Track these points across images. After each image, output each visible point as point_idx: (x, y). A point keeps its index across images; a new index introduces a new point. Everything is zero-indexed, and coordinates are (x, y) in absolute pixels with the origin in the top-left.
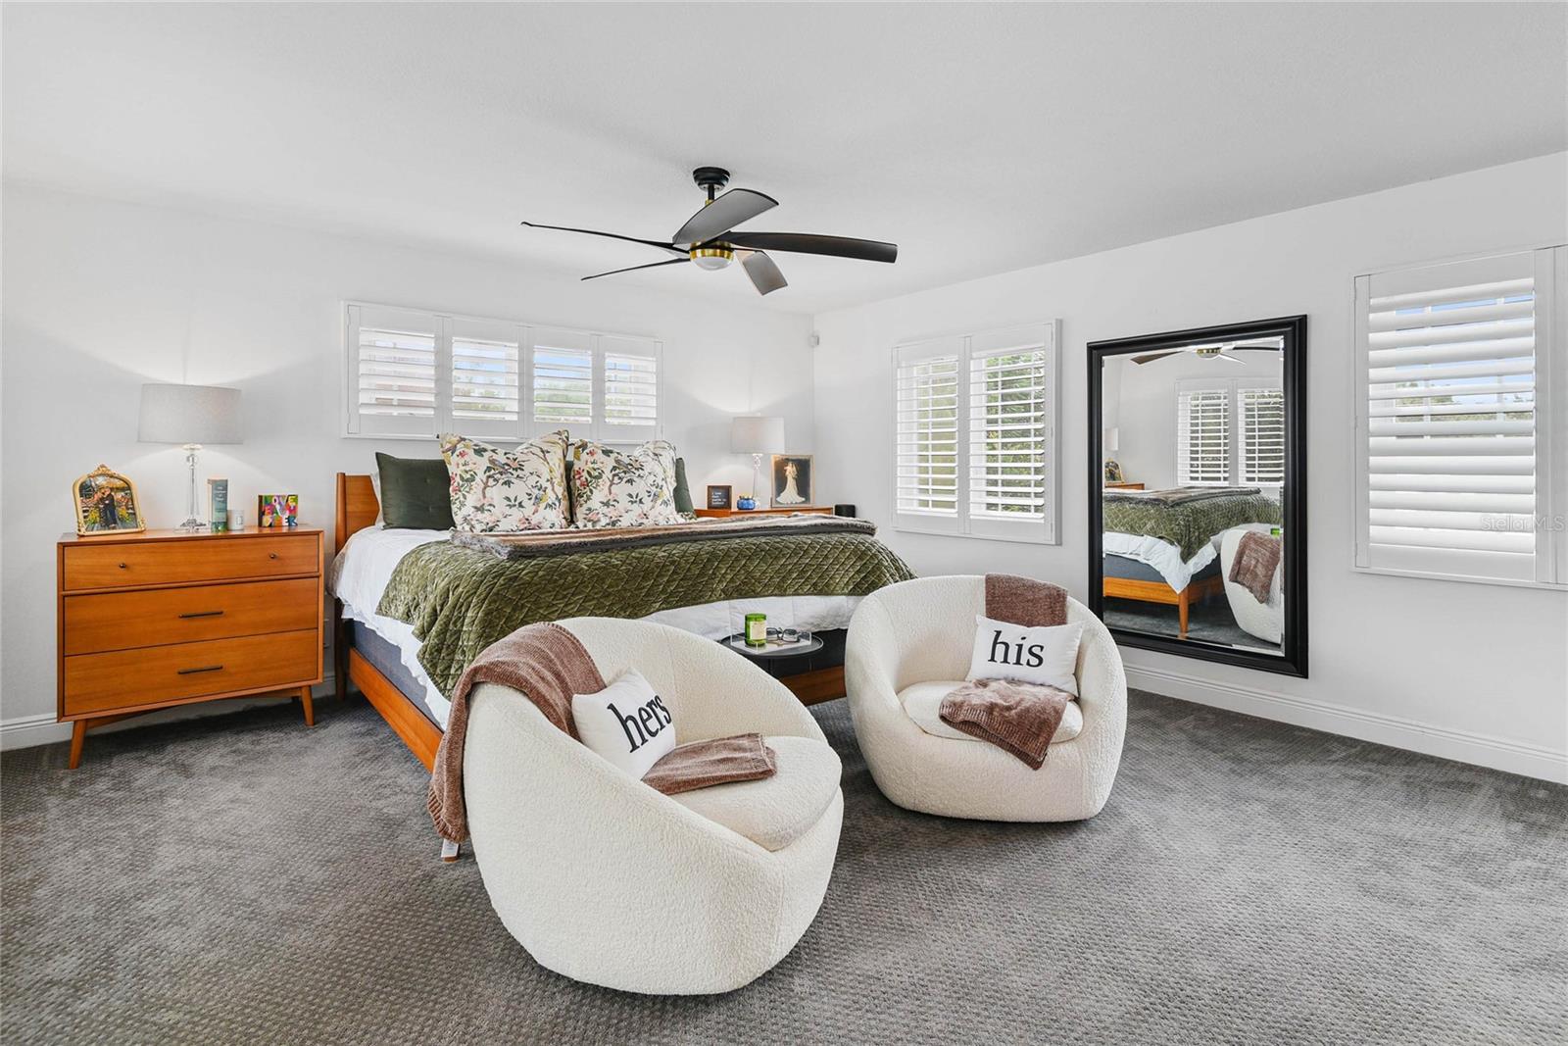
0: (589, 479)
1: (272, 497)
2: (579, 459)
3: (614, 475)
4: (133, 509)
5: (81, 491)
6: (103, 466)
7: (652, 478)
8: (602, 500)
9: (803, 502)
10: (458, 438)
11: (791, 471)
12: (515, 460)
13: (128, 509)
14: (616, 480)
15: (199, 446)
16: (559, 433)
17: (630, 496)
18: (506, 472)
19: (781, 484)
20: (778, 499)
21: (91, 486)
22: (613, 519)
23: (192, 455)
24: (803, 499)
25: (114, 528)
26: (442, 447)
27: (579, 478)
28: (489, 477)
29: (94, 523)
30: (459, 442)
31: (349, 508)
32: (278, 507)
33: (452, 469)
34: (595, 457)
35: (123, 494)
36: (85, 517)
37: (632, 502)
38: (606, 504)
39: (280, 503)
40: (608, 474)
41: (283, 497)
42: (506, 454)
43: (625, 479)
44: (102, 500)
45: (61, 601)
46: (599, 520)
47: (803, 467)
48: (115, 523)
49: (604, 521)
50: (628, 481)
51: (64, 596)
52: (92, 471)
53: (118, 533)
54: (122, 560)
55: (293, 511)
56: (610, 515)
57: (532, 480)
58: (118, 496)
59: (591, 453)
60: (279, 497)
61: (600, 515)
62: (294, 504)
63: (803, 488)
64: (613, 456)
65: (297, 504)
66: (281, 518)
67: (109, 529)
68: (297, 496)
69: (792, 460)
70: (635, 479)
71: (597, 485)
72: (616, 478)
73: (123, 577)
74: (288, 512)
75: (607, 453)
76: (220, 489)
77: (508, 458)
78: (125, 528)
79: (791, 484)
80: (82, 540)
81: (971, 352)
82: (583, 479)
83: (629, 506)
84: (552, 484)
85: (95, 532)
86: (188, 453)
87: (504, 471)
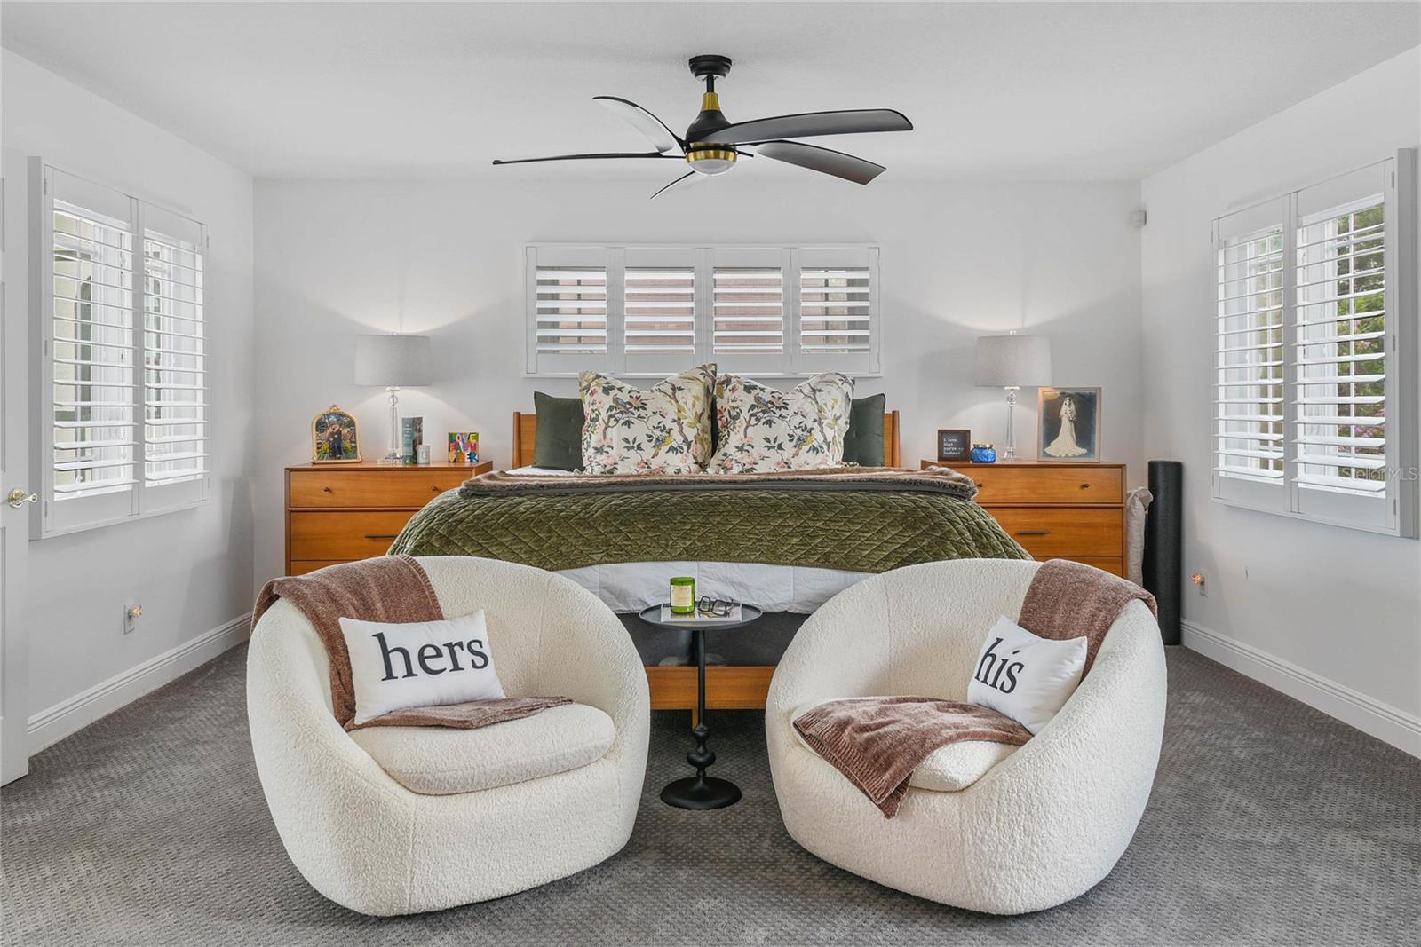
0: (729, 419)
1: (456, 434)
2: (722, 397)
3: (752, 416)
4: (355, 442)
5: (317, 427)
6: (334, 406)
7: (799, 418)
8: (737, 445)
9: (1084, 455)
10: (594, 376)
11: (1067, 411)
12: (638, 398)
13: (351, 442)
14: (753, 421)
15: (397, 388)
16: (704, 368)
17: (767, 440)
18: (627, 411)
19: (1051, 429)
20: (1047, 450)
21: (325, 422)
22: (746, 467)
23: (393, 396)
24: (1085, 451)
25: (339, 458)
26: (580, 385)
27: (720, 419)
28: (610, 416)
29: (325, 453)
30: (594, 380)
31: (524, 447)
32: (461, 444)
33: (587, 410)
34: (736, 394)
35: (349, 429)
36: (318, 448)
37: (769, 448)
38: (740, 449)
39: (463, 440)
40: (745, 415)
41: (465, 434)
42: (630, 392)
43: (763, 420)
44: (332, 434)
45: (288, 516)
46: (731, 468)
47: (1086, 404)
48: (341, 454)
49: (736, 469)
50: (766, 423)
51: (291, 512)
52: (325, 410)
53: (343, 462)
54: (327, 484)
55: (474, 447)
56: (744, 462)
57: (655, 420)
58: (345, 431)
59: (733, 390)
60: (461, 434)
61: (734, 462)
62: (475, 441)
63: (1084, 433)
64: (754, 392)
65: (477, 440)
66: (464, 455)
67: (336, 459)
68: (477, 434)
69: (1070, 395)
70: (775, 420)
71: (734, 427)
72: (753, 418)
73: (326, 499)
74: (469, 449)
75: (748, 389)
76: (415, 425)
77: (631, 396)
78: (347, 458)
79: (1067, 429)
80: (315, 467)
81: (1298, 216)
82: (724, 419)
83: (766, 452)
84: (680, 425)
85: (325, 461)
86: (390, 394)
87: (628, 410)
